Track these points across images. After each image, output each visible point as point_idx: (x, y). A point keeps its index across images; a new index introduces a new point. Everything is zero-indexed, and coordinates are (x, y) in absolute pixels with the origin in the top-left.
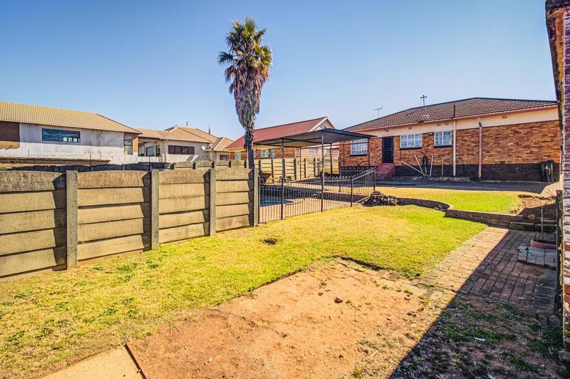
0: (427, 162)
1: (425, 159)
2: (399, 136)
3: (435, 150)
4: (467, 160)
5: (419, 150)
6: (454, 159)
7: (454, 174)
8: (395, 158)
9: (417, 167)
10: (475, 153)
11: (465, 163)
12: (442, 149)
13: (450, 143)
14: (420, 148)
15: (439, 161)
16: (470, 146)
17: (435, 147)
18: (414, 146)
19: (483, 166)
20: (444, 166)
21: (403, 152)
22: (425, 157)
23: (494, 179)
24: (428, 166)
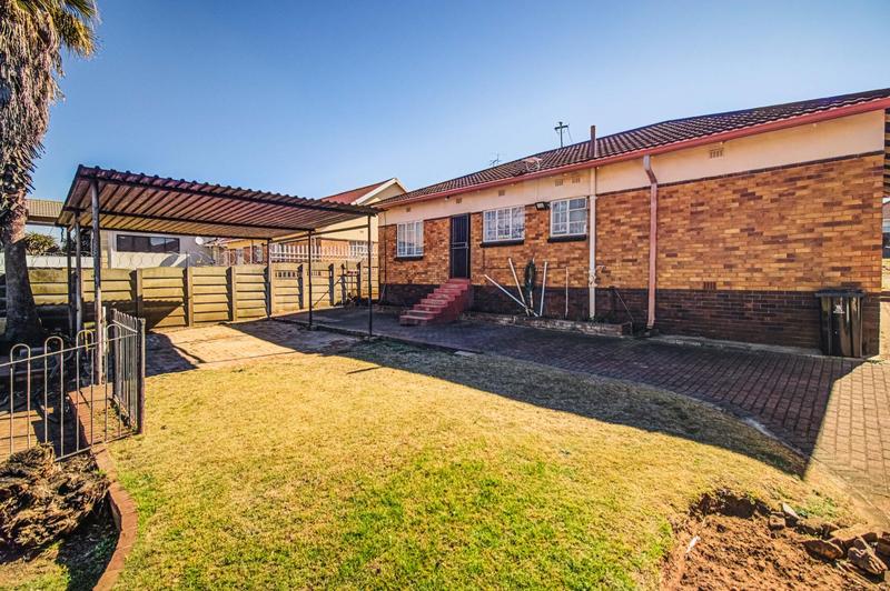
0: (534, 279)
1: (531, 271)
2: (480, 213)
3: (552, 248)
4: (623, 276)
5: (520, 248)
6: (592, 271)
7: (592, 315)
8: (473, 267)
9: (513, 290)
10: (640, 257)
11: (617, 284)
12: (566, 246)
13: (585, 232)
14: (521, 243)
15: (559, 278)
16: (627, 236)
17: (551, 241)
18: (510, 238)
19: (658, 293)
20: (572, 289)
21: (488, 251)
22: (531, 266)
23: (687, 332)
24: (537, 289)
